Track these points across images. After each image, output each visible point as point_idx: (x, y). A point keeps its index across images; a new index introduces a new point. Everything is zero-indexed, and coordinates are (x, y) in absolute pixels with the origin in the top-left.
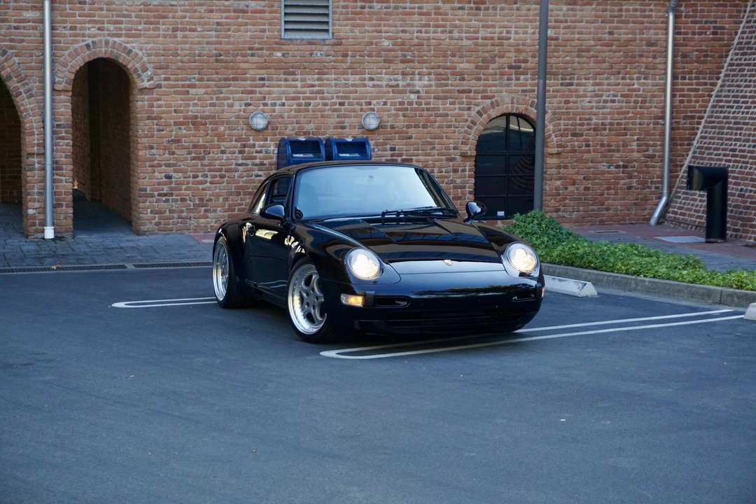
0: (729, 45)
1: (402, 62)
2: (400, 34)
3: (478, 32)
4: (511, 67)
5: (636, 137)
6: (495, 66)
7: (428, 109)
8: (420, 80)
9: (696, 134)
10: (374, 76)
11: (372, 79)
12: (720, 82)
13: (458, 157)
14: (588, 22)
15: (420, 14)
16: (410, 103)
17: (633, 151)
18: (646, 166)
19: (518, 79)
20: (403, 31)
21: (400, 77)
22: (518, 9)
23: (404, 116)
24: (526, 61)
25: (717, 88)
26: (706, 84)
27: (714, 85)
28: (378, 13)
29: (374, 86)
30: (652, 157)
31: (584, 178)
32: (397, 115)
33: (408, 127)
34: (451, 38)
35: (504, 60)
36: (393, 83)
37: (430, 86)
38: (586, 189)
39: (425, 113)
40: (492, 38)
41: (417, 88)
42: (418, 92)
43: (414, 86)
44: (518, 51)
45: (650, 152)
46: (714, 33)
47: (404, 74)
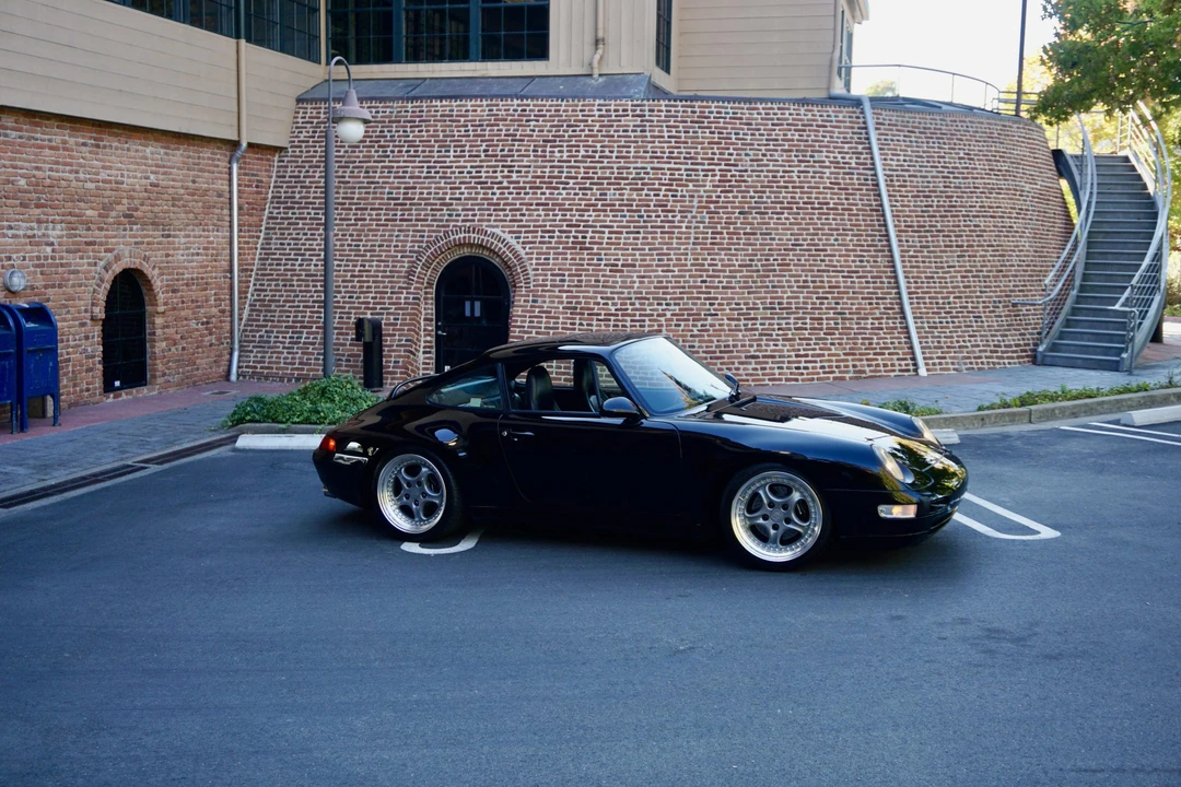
0: (265, 199)
1: (38, 206)
2: (34, 172)
3: (98, 174)
4: (126, 216)
5: (213, 292)
6: (113, 214)
7: (62, 265)
8: (54, 229)
9: (248, 287)
10: (12, 224)
11: (10, 228)
12: (262, 235)
13: (88, 321)
14: (179, 168)
15: (51, 148)
16: (46, 258)
17: (211, 306)
18: (221, 322)
19: (131, 230)
20: (37, 168)
21: (34, 225)
22: (128, 150)
23: (42, 274)
24: (137, 210)
25: (260, 241)
26: (253, 237)
27: (258, 237)
28: (13, 144)
29: (14, 236)
30: (223, 311)
31: (181, 338)
32: (35, 272)
33: (46, 287)
34: (77, 180)
35: (119, 207)
36: (30, 233)
37: (61, 237)
38: (183, 349)
39: (60, 269)
40: (110, 182)
41: (52, 239)
42: (52, 244)
43: (48, 236)
44: (131, 198)
45: (223, 307)
46: (257, 187)
47: (39, 222)
